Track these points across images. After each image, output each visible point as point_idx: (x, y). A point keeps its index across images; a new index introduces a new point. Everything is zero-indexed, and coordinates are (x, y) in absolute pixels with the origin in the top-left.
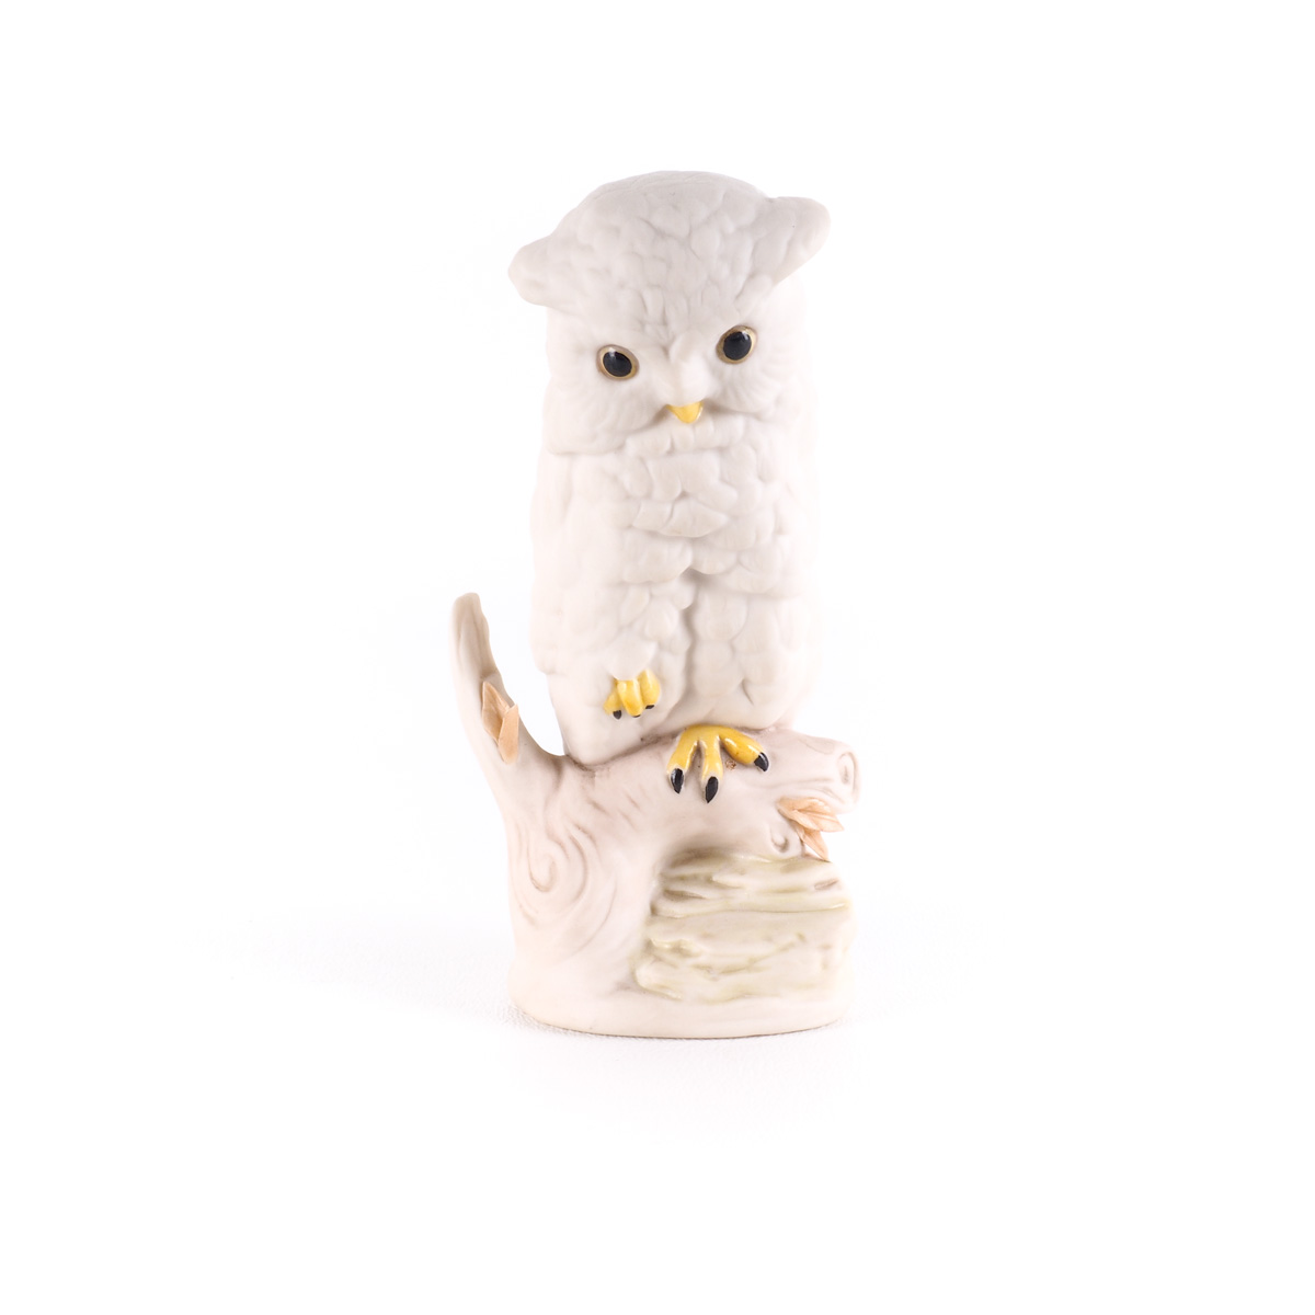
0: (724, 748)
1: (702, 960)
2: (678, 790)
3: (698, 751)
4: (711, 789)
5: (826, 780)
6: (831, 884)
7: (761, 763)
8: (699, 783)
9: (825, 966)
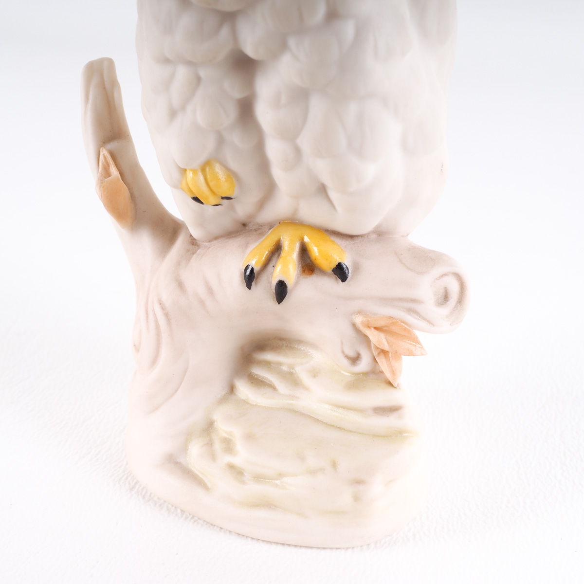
0: (304, 251)
1: (237, 461)
2: (249, 286)
3: (277, 249)
4: (281, 291)
5: (414, 301)
6: (393, 409)
7: (340, 272)
8: (270, 283)
9: (357, 498)
